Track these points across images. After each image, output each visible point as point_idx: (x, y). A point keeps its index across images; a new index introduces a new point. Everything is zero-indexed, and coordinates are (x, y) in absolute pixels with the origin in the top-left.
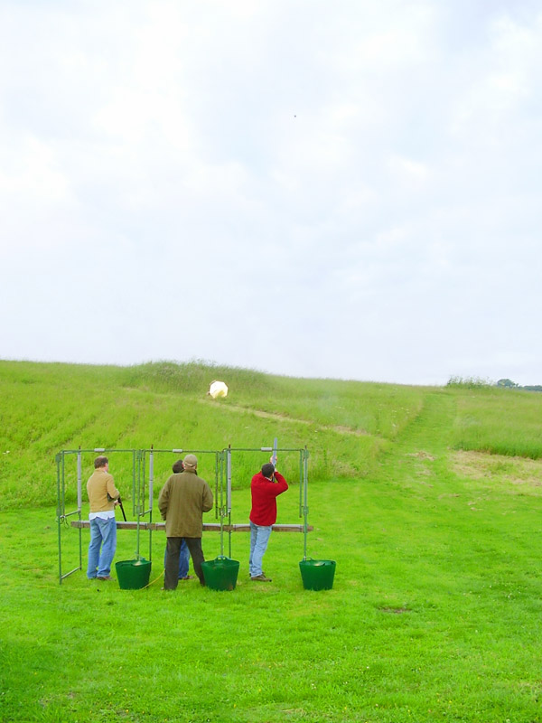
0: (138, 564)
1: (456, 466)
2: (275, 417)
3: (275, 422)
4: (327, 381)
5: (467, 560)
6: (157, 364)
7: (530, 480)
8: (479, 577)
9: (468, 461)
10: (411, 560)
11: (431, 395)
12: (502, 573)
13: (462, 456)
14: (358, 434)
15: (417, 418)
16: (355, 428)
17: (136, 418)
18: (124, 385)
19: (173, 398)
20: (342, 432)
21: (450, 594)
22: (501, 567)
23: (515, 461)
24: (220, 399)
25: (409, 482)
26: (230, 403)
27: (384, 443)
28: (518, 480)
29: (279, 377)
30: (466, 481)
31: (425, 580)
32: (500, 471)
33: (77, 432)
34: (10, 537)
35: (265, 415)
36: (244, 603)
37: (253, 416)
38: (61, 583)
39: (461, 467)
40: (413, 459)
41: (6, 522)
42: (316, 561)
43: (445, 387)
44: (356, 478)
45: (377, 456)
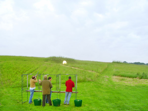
0: (39, 100)
1: (113, 79)
2: (76, 68)
3: (76, 69)
4: (88, 61)
5: (113, 100)
6: (52, 57)
7: (128, 82)
8: (115, 104)
9: (116, 78)
10: (100, 100)
11: (109, 64)
12: (120, 103)
13: (115, 77)
14: (93, 72)
15: (106, 69)
16: (92, 71)
17: (46, 68)
18: (45, 61)
19: (55, 64)
20: (89, 72)
21: (107, 108)
22: (120, 102)
23: (125, 78)
24: (65, 65)
25: (103, 82)
26: (67, 65)
27: (98, 74)
28: (126, 82)
29: (78, 60)
30: (115, 82)
31: (102, 104)
32: (122, 80)
33: (34, 71)
34: (15, 93)
35: (74, 68)
36: (61, 110)
37: (71, 68)
38: (22, 104)
39: (114, 79)
40: (104, 77)
41: (15, 90)
42: (78, 100)
43: (112, 63)
44: (92, 81)
45: (96, 77)
